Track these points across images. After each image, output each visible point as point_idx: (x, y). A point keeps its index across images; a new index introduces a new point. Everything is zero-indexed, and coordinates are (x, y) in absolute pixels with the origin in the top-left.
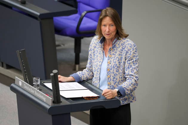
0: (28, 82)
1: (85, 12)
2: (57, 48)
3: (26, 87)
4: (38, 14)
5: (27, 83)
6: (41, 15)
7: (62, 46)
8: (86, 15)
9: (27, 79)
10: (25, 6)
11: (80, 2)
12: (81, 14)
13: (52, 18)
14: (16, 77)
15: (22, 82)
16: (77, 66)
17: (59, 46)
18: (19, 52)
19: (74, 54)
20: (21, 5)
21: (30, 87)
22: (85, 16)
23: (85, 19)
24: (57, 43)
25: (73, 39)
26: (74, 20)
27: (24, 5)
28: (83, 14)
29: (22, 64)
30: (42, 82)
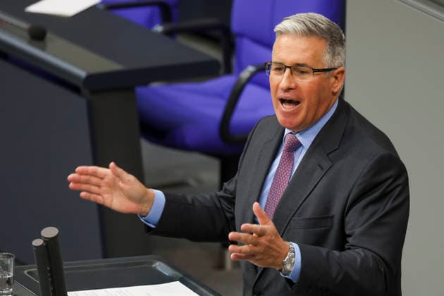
1: (251, 69)
4: (82, 74)
6: (91, 78)
10: (43, 49)
11: (241, 35)
13: (131, 89)
20: (30, 43)
22: (250, 80)
26: (220, 96)
28: (245, 74)
30: (26, 272)
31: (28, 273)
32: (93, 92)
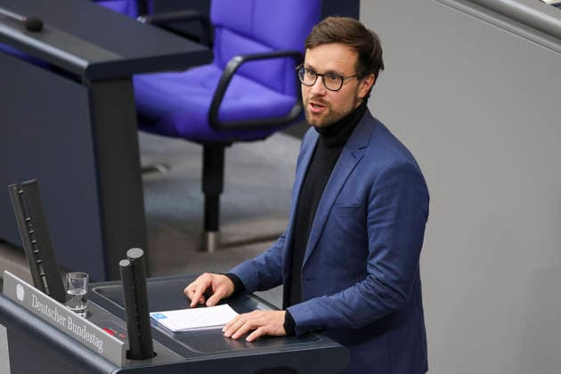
0: (47, 290)
1: (239, 59)
2: (146, 177)
3: (37, 305)
4: (84, 63)
5: (44, 292)
6: (91, 67)
7: (162, 169)
8: (241, 69)
9: (44, 278)
10: (40, 40)
11: (221, 26)
12: (223, 66)
13: (129, 79)
14: (6, 272)
15: (25, 287)
16: (211, 236)
17: (151, 169)
18: (18, 190)
19: (199, 197)
20: (25, 34)
21: (52, 306)
22: (236, 71)
23: (237, 81)
24: (145, 161)
25: (199, 148)
26: (203, 85)
27: (35, 34)
28: (232, 65)
29: (24, 227)
30: (94, 290)
31: (96, 290)
32: (93, 81)
